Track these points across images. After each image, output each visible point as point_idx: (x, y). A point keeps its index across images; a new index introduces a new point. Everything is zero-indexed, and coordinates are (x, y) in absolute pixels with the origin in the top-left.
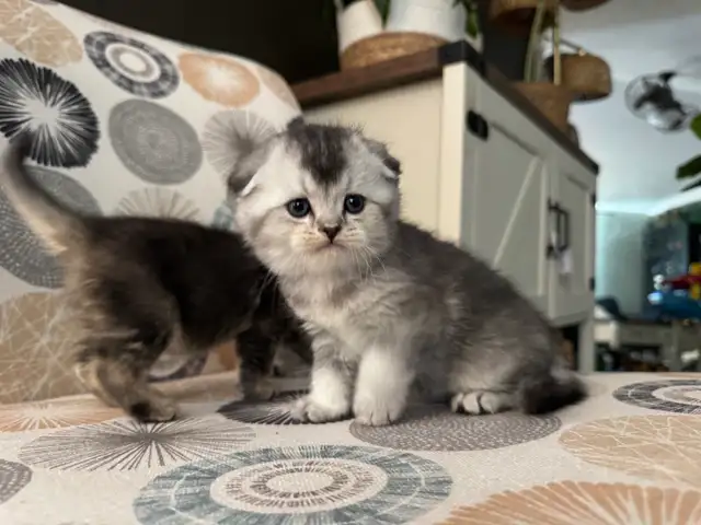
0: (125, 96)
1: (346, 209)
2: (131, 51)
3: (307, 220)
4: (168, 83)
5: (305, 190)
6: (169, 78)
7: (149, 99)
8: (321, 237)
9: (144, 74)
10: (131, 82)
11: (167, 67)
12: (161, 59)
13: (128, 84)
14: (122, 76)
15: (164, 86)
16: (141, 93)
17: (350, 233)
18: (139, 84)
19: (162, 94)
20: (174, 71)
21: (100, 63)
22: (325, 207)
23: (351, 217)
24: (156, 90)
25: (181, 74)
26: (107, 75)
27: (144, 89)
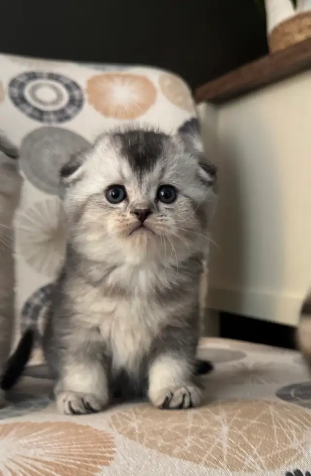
0: (35, 125)
1: (158, 197)
2: (46, 85)
3: (122, 205)
4: (74, 108)
5: (123, 176)
6: (76, 103)
7: (55, 125)
8: (132, 219)
9: (54, 103)
10: (42, 113)
11: (76, 93)
12: (71, 86)
13: (39, 115)
14: (35, 109)
15: (70, 111)
16: (49, 121)
17: (160, 218)
18: (48, 113)
19: (68, 118)
20: (81, 95)
21: (19, 101)
22: (138, 193)
23: (163, 206)
24: (63, 116)
25: (86, 96)
26: (23, 110)
27: (52, 117)
